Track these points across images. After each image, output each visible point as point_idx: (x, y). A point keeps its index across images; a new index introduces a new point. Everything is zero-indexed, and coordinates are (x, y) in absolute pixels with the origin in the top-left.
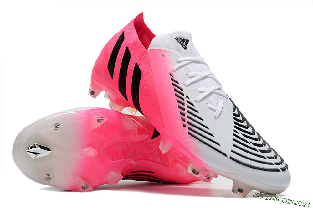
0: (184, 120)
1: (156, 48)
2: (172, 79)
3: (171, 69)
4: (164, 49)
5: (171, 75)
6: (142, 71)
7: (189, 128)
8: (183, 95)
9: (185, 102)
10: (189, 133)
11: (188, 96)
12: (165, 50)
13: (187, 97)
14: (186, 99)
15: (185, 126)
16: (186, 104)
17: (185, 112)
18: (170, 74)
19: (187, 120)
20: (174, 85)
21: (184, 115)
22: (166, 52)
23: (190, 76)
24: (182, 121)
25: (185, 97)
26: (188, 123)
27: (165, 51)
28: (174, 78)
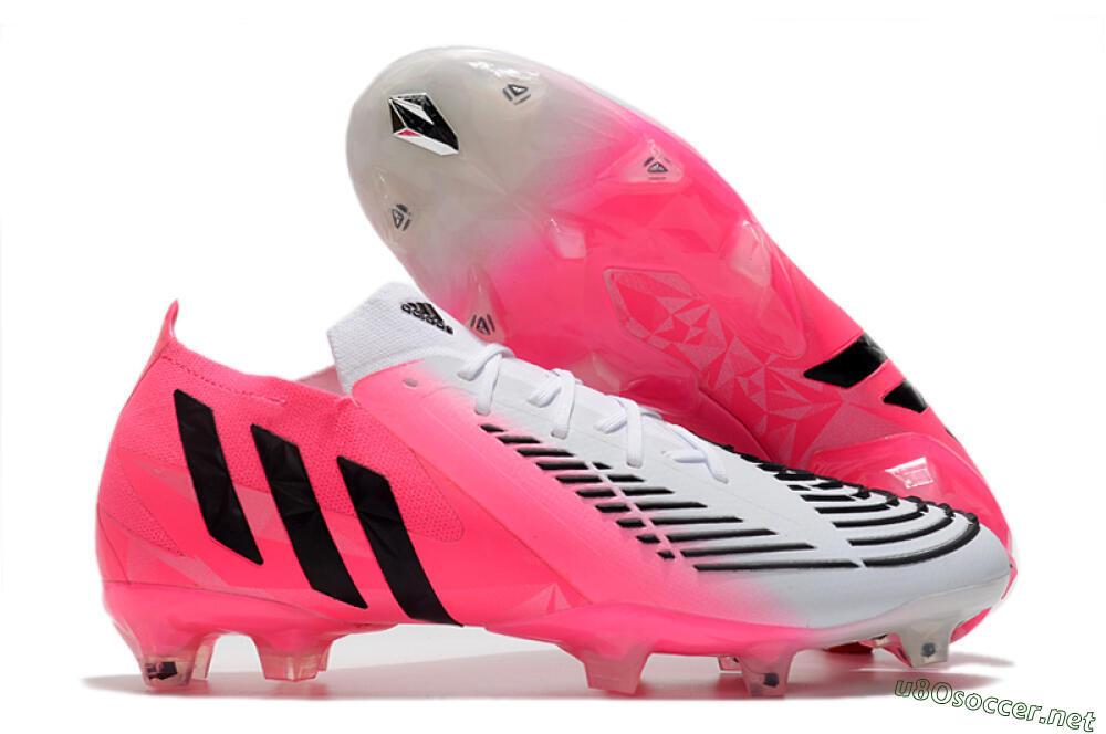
0: (654, 540)
1: (368, 373)
2: (506, 441)
3: (472, 411)
4: (396, 361)
5: (489, 429)
6: (383, 473)
7: (686, 554)
8: (582, 466)
9: (607, 484)
10: (700, 568)
11: (599, 460)
12: (401, 362)
13: (600, 466)
14: (602, 474)
15: (667, 556)
16: (617, 487)
17: (635, 513)
18: (483, 427)
19: (662, 532)
20: (526, 453)
21: (640, 524)
22: (408, 367)
23: (545, 399)
24: (650, 546)
25: (593, 471)
26: (672, 539)
27: (404, 365)
28: (511, 433)
